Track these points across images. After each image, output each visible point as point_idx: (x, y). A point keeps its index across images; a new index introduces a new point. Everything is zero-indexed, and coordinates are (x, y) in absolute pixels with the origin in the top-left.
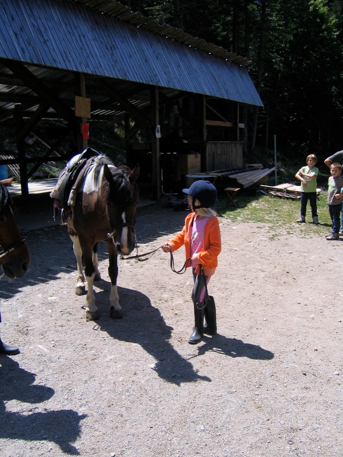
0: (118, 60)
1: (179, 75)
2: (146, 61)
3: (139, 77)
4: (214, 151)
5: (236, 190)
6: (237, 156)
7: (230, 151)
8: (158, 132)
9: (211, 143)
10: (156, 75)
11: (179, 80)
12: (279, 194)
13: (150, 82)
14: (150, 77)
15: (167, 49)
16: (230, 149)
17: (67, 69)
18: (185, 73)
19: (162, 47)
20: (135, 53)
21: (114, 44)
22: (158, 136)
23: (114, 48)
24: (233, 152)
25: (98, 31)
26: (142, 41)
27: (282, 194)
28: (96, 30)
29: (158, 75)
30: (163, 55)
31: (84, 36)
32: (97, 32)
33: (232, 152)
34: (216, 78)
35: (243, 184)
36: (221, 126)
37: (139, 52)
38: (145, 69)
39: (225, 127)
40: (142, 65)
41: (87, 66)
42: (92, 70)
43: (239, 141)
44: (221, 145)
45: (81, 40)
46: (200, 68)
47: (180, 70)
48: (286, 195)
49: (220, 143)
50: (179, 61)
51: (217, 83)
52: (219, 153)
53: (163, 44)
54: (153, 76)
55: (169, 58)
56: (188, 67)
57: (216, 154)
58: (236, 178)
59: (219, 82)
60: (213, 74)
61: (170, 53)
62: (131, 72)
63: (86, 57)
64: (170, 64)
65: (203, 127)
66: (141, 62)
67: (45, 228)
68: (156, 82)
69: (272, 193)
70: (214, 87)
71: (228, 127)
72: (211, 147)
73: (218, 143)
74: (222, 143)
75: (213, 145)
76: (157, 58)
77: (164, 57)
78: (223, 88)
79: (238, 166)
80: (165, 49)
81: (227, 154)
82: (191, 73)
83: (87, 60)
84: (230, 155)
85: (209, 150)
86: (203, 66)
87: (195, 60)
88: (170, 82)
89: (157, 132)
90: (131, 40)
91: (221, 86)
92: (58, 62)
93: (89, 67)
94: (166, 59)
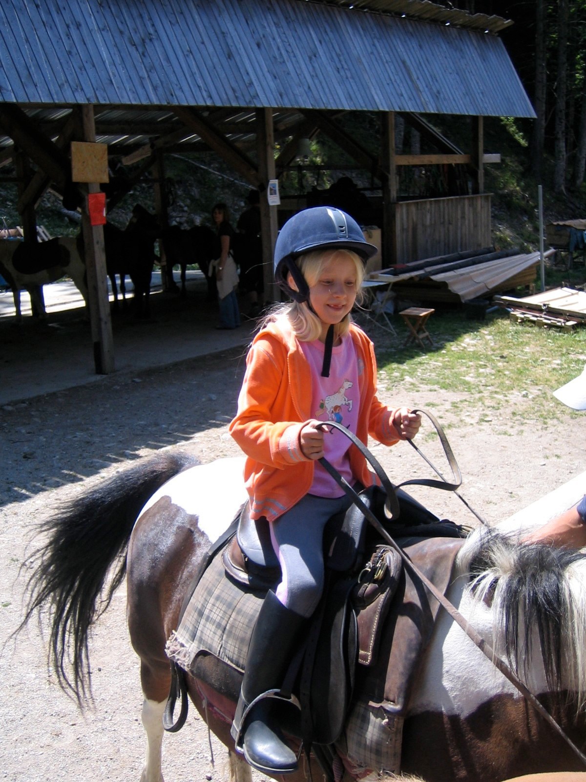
0: (157, 64)
1: (312, 76)
2: (230, 56)
3: (205, 94)
4: (415, 219)
5: (421, 315)
6: (475, 226)
7: (459, 217)
8: (273, 192)
9: (408, 205)
10: (251, 84)
11: (309, 88)
12: (530, 316)
13: (232, 102)
14: (234, 91)
15: (288, 23)
16: (459, 212)
17: (27, 101)
18: (329, 69)
19: (275, 20)
20: (203, 43)
21: (151, 30)
22: (273, 202)
23: (151, 40)
24: (466, 217)
25: (113, 9)
26: (226, 14)
27: (537, 317)
28: (110, 8)
29: (256, 84)
30: (277, 36)
31: (78, 26)
32: (111, 10)
33: (463, 217)
34: (412, 68)
35: (460, 293)
36: (438, 166)
37: (214, 38)
38: (223, 76)
39: (450, 165)
40: (218, 67)
41: (80, 87)
42: (89, 95)
43: (485, 192)
44: (433, 206)
45: (69, 36)
46: (372, 53)
47: (316, 65)
48: (544, 319)
49: (431, 201)
50: (317, 43)
51: (412, 81)
52: (428, 222)
53: (278, 11)
54: (242, 86)
55: (292, 40)
56: (338, 56)
57: (420, 226)
58: (447, 282)
59: (418, 78)
60: (404, 62)
61: (296, 31)
62: (186, 88)
63: (78, 70)
64: (292, 55)
65: (389, 172)
66: (215, 60)
67: (8, 405)
68: (248, 98)
69: (518, 313)
70: (403, 90)
71: (457, 165)
72: (408, 213)
73: (425, 202)
74: (435, 201)
75: (413, 209)
76: (258, 45)
77: (279, 40)
78: (426, 89)
79: (480, 245)
80: (284, 23)
81: (450, 223)
82: (345, 67)
83: (79, 76)
84: (459, 224)
85: (402, 219)
86: (379, 48)
87: (361, 35)
88: (284, 96)
89: (271, 194)
90: (197, 17)
91: (421, 85)
92: (7, 90)
93: (82, 89)
94: (280, 45)
